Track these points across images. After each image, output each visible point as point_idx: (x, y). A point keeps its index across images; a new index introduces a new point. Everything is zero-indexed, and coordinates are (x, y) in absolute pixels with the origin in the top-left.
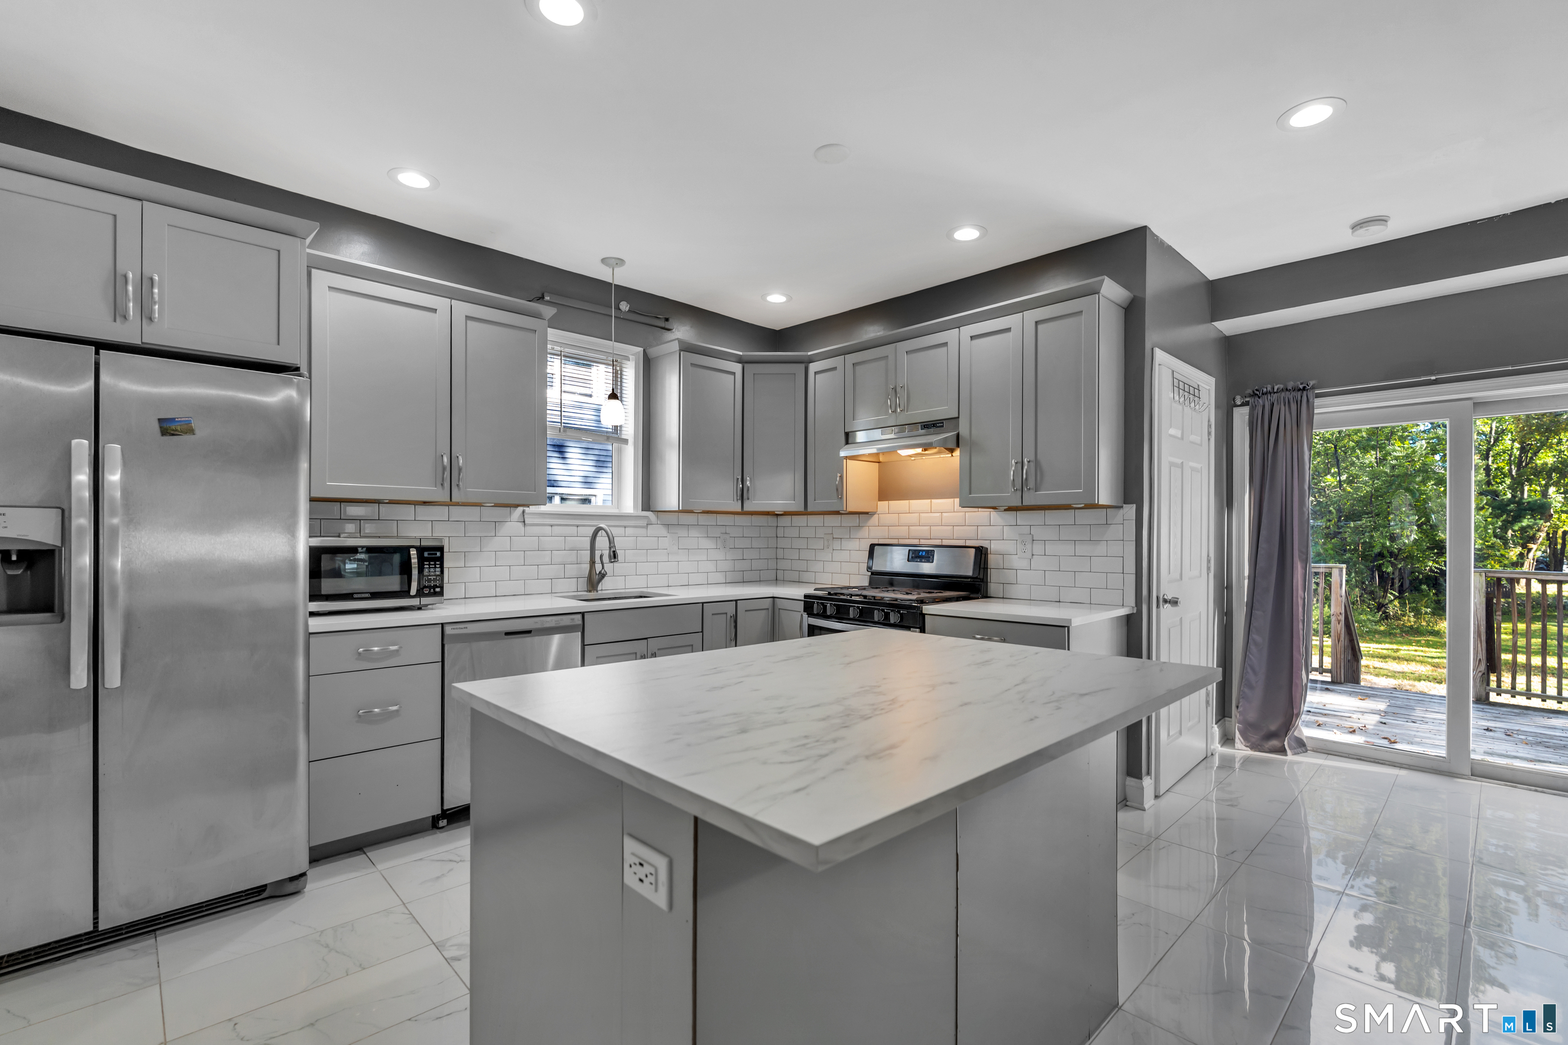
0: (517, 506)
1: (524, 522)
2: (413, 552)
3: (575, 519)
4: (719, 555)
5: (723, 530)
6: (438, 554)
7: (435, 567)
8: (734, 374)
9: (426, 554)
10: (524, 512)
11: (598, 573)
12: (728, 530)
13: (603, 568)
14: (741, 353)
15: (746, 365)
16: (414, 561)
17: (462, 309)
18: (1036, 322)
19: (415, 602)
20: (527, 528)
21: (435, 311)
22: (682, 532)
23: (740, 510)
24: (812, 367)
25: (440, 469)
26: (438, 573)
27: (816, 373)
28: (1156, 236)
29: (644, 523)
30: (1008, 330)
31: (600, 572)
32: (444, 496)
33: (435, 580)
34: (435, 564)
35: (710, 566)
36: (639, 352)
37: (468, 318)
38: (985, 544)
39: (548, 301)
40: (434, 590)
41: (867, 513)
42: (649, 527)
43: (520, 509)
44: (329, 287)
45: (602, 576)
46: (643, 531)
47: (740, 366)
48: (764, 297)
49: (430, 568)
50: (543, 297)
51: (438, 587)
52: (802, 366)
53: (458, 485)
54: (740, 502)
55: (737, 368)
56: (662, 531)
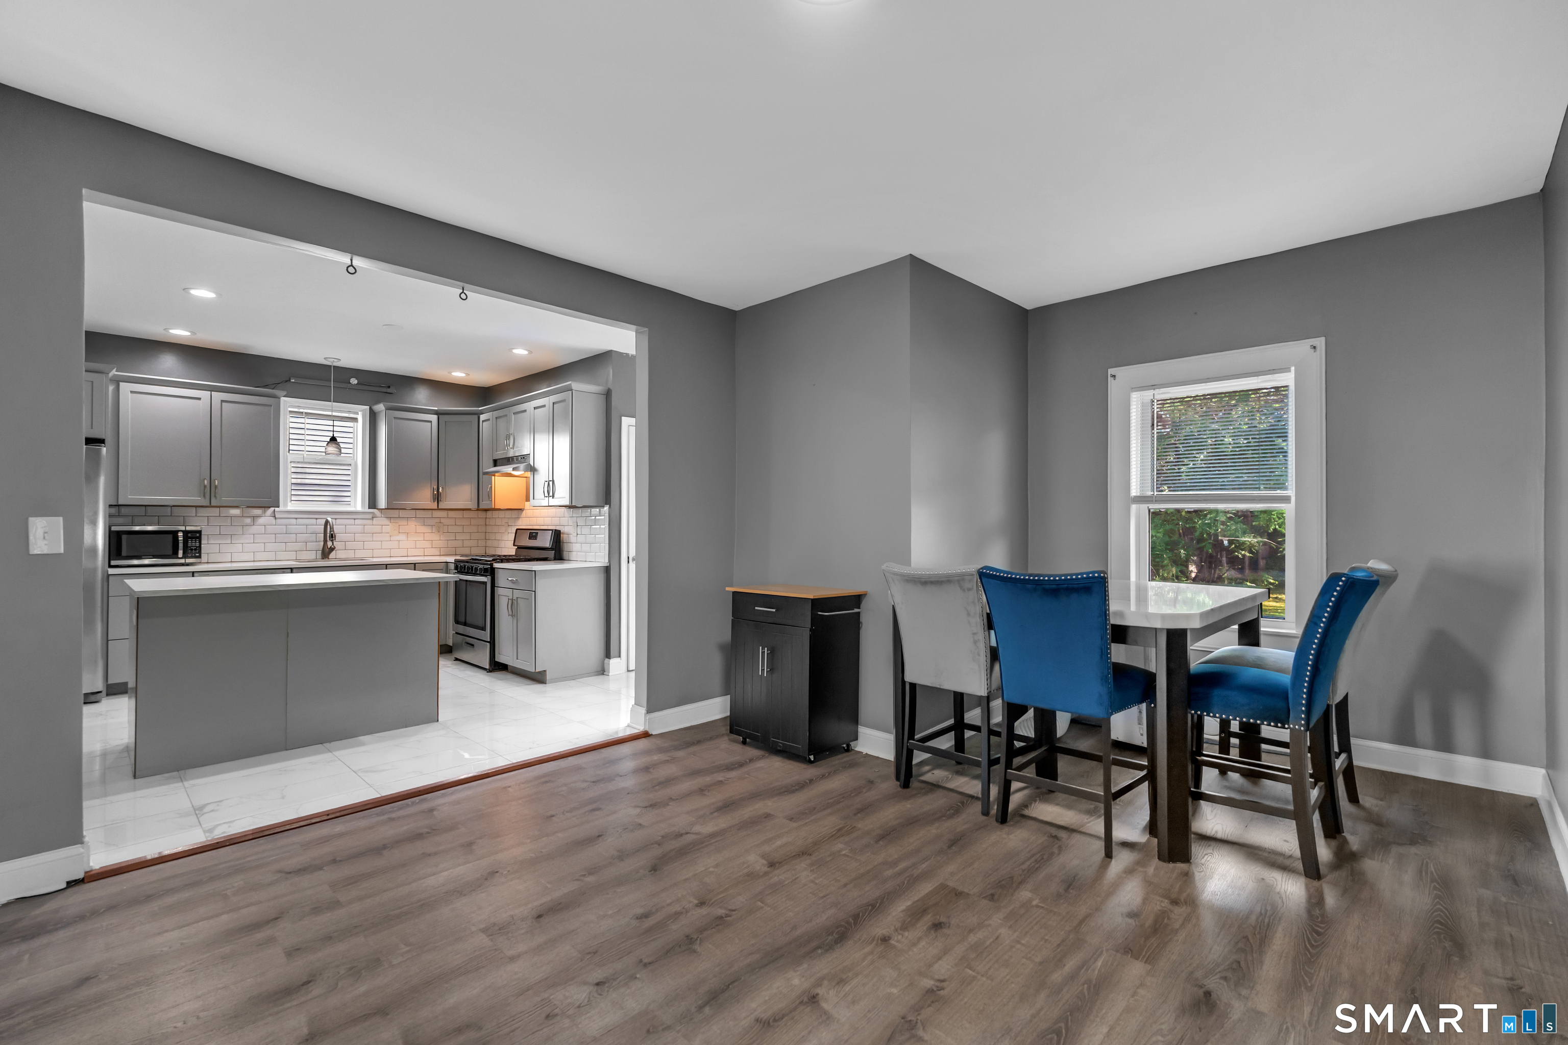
0: (270, 507)
1: (275, 516)
2: (180, 534)
3: (310, 514)
4: (435, 537)
5: (438, 520)
6: (198, 535)
7: (196, 542)
8: (431, 422)
9: (189, 535)
10: (274, 510)
11: (329, 547)
12: (442, 520)
13: (333, 544)
14: (437, 409)
15: (440, 416)
16: (181, 539)
17: (218, 396)
18: (553, 403)
19: (182, 561)
20: (278, 521)
21: (200, 399)
22: (403, 522)
23: (436, 508)
24: (482, 417)
25: (202, 488)
26: (197, 546)
27: (483, 421)
28: (625, 353)
29: (370, 516)
30: (544, 406)
31: (331, 547)
32: (206, 503)
33: (195, 550)
34: (196, 541)
35: (427, 544)
36: (366, 409)
37: (222, 401)
38: (558, 528)
39: (293, 382)
40: (195, 554)
41: (521, 509)
42: (374, 519)
43: (272, 509)
44: (131, 391)
45: (332, 549)
46: (370, 522)
47: (435, 417)
48: (450, 373)
49: (192, 542)
50: (290, 380)
51: (198, 553)
52: (477, 416)
53: (215, 496)
54: (436, 502)
55: (434, 418)
56: (386, 522)
